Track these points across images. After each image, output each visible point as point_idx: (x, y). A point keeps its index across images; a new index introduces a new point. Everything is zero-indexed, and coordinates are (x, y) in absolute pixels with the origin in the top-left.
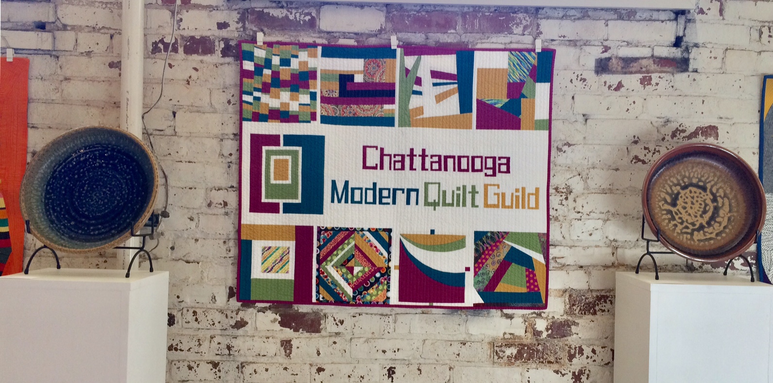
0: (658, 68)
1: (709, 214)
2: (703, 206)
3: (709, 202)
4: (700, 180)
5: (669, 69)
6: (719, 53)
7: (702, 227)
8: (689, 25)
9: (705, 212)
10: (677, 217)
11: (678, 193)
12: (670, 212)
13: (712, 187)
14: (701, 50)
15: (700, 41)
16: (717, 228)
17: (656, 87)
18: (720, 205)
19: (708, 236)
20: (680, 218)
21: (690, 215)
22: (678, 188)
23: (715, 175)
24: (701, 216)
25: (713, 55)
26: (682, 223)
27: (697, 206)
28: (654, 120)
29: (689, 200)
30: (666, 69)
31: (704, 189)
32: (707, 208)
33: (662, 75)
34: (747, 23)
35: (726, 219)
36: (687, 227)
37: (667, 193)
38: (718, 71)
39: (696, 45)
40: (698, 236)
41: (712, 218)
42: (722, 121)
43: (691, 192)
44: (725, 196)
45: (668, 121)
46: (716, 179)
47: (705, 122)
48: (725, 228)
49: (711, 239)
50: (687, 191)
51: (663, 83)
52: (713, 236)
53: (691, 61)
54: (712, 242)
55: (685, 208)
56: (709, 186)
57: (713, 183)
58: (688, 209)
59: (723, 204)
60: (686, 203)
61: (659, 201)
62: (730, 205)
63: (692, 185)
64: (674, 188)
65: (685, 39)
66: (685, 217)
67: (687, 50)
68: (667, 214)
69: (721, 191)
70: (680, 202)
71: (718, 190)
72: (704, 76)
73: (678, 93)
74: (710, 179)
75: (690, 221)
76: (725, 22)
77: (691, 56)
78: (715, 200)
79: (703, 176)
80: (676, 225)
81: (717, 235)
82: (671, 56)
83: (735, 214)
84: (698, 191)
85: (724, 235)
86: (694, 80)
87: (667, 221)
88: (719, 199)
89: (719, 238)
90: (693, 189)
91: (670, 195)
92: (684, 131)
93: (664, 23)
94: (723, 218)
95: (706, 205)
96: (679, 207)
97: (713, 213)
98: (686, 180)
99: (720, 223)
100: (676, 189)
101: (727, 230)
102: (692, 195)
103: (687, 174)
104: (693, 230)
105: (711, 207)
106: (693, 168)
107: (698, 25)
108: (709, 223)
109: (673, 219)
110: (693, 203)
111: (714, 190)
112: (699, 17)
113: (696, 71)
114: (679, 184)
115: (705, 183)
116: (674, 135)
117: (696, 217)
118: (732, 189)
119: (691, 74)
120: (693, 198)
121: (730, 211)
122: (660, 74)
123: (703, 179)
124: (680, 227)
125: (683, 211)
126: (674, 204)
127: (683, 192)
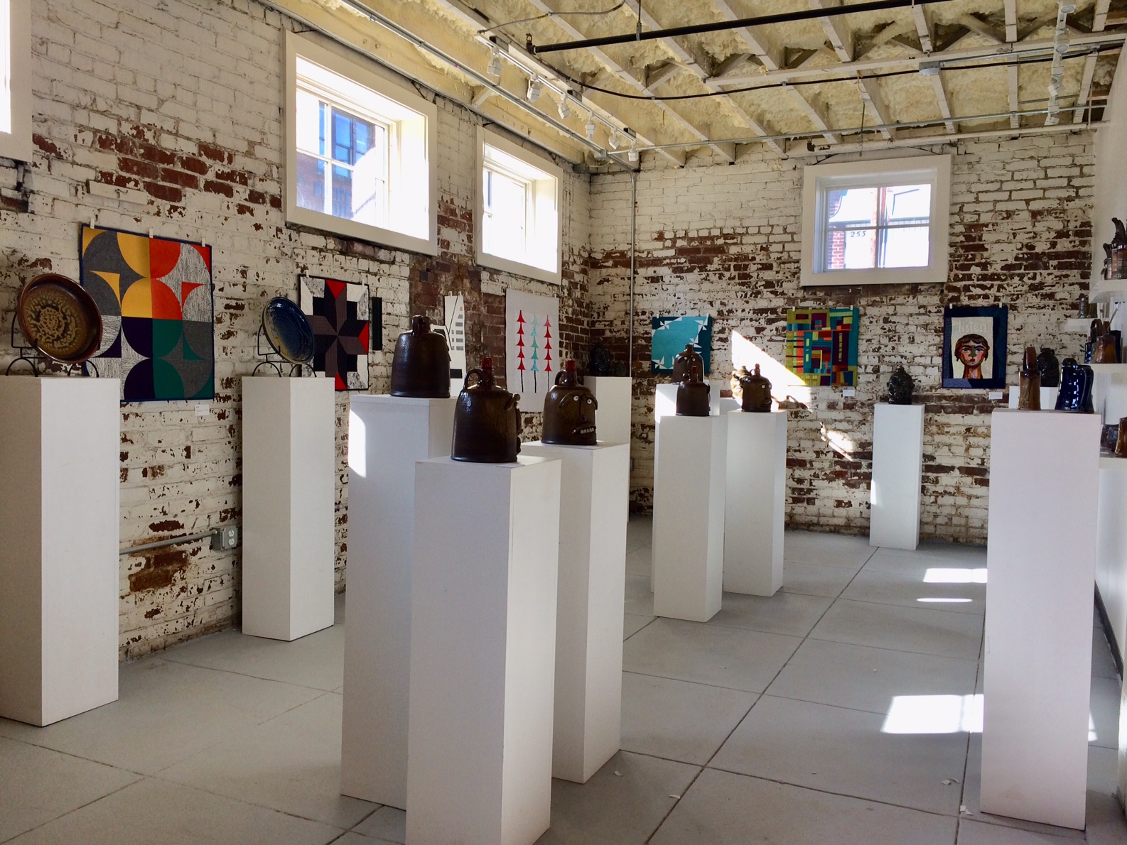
0: (5, 206)
1: (62, 328)
2: (58, 322)
3: (61, 319)
4: (53, 302)
5: (14, 209)
6: (49, 201)
7: (58, 338)
8: (27, 174)
9: (59, 327)
10: (41, 330)
11: (40, 311)
12: (35, 326)
13: (62, 307)
14: (36, 196)
15: (35, 189)
16: (69, 339)
17: (5, 222)
18: (69, 322)
19: (64, 345)
20: (43, 331)
21: (49, 328)
22: (39, 307)
23: (63, 299)
24: (57, 330)
25: (45, 201)
26: (45, 335)
27: (53, 322)
28: (5, 249)
29: (48, 317)
30: (11, 208)
31: (57, 309)
32: (61, 324)
33: (9, 212)
34: (67, 180)
35: (74, 333)
36: (48, 338)
37: (32, 311)
38: (49, 215)
39: (32, 192)
40: (57, 345)
41: (65, 331)
42: (54, 255)
43: (48, 311)
44: (72, 315)
45: (14, 251)
46: (64, 302)
47: (43, 255)
48: (74, 338)
49: (66, 347)
50: (46, 310)
51: (9, 219)
52: (67, 344)
53: (30, 204)
54: (67, 349)
55: (45, 323)
56: (60, 307)
57: (62, 305)
58: (48, 323)
59: (71, 320)
60: (46, 319)
61: (28, 317)
62: (76, 322)
63: (48, 305)
64: (36, 307)
65: (24, 185)
66: (47, 330)
67: (25, 194)
68: (34, 327)
69: (68, 311)
70: (42, 318)
71: (66, 310)
72: (39, 218)
73: (20, 229)
74: (61, 301)
75: (50, 333)
76: (52, 177)
77: (30, 200)
78: (65, 318)
79: (55, 299)
80: (41, 336)
81: (70, 344)
82: (15, 197)
83: (80, 329)
84: (53, 310)
85: (74, 344)
86: (33, 220)
87: (35, 333)
88: (68, 317)
89: (71, 346)
90: (50, 309)
91: (34, 312)
92: (27, 261)
93: (8, 169)
94: (72, 331)
95: (60, 321)
96: (41, 322)
97: (65, 328)
98: (44, 301)
99: (70, 335)
100: (38, 308)
101: (76, 341)
102: (50, 313)
103: (44, 297)
104: (53, 340)
105: (63, 322)
106: (48, 292)
107: (33, 175)
108: (63, 335)
109: (38, 331)
110: (50, 320)
111: (64, 310)
112: (33, 169)
113: (33, 213)
114: (39, 304)
115: (57, 304)
116: (20, 263)
117: (54, 330)
118: (75, 310)
119: (30, 215)
120: (50, 315)
121: (76, 326)
122: (8, 212)
123: (55, 301)
124: (44, 338)
125: (45, 326)
126: (38, 321)
127: (43, 311)
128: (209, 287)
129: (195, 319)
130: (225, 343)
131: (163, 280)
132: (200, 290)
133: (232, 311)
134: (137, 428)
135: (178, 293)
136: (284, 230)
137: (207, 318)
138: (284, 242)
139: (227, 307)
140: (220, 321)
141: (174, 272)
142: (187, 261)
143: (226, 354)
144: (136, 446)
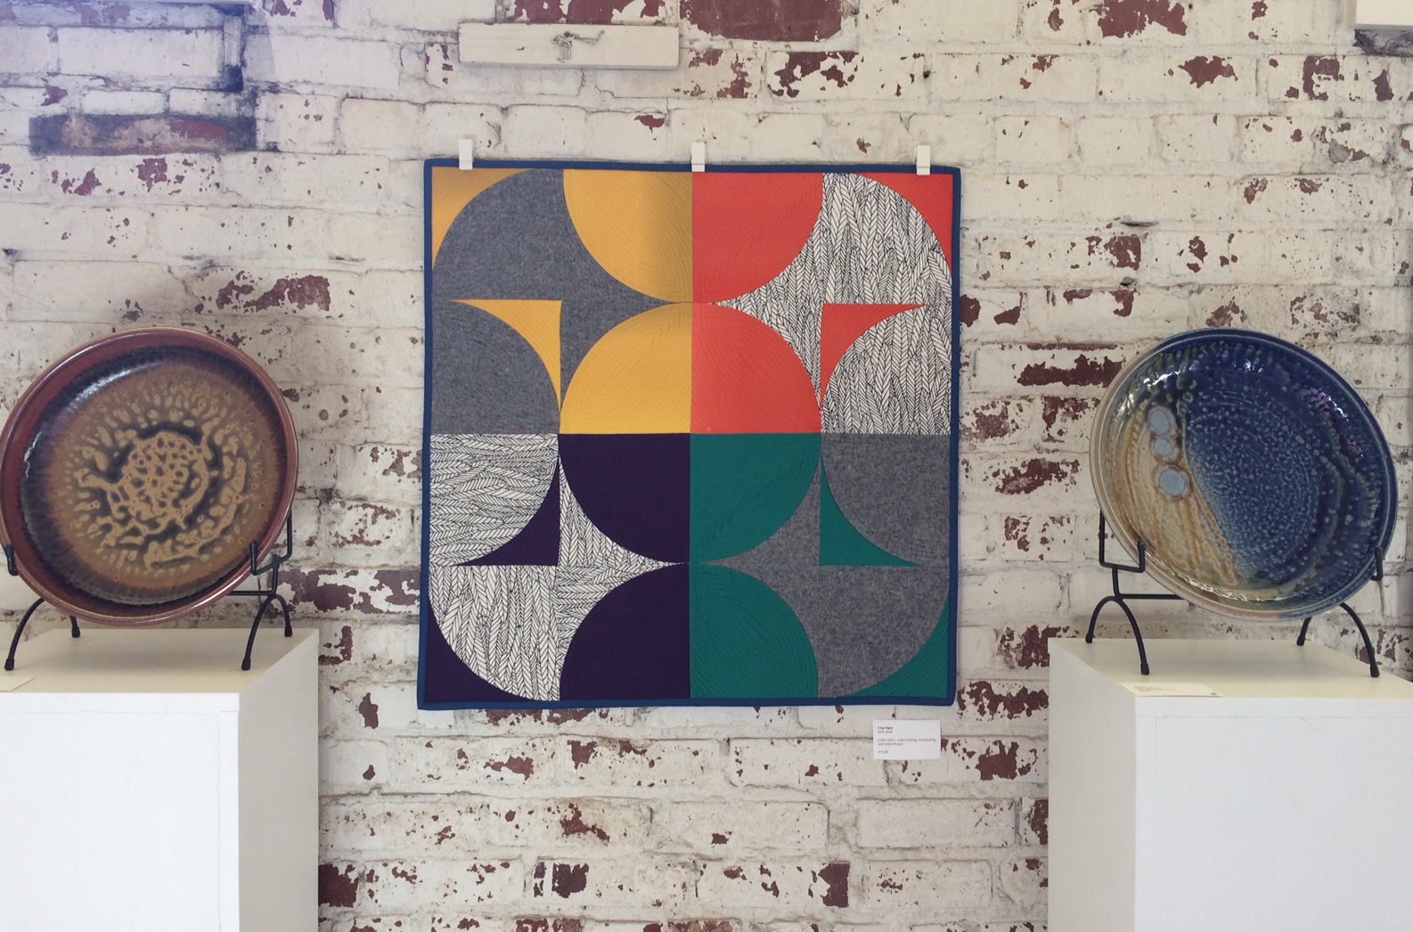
0: (184, 142)
1: (197, 498)
2: (184, 479)
3: (201, 468)
4: (188, 416)
5: (210, 145)
6: (327, 106)
7: (172, 530)
8: (254, 40)
9: (187, 492)
10: (114, 507)
11: (130, 447)
12: (99, 494)
13: (215, 429)
14: (284, 99)
15: (282, 75)
16: (207, 529)
17: (178, 186)
18: (226, 476)
19: (182, 552)
20: (123, 509)
21: (148, 500)
22: (132, 434)
23: (220, 406)
24: (176, 503)
25: (312, 111)
26: (124, 522)
27: (170, 477)
28: (176, 263)
29: (151, 466)
30: (201, 143)
31: (194, 435)
32: (193, 485)
33: (191, 157)
34: (393, 36)
35: (233, 508)
36: (135, 532)
37: (101, 447)
38: (325, 149)
39: (274, 89)
40: (157, 552)
41: (202, 508)
42: (339, 266)
43: (160, 443)
44: (241, 453)
45: (212, 265)
46: (224, 413)
47: (300, 267)
48: (225, 531)
49: (184, 560)
50: (153, 441)
51: (192, 176)
52: (193, 552)
53: (260, 124)
54: (185, 567)
55: (138, 483)
56: (206, 429)
57: (216, 421)
58: (147, 486)
59: (234, 470)
60: (144, 471)
61: (77, 468)
62: (248, 476)
63: (166, 426)
64: (119, 435)
65: (246, 74)
66: (135, 505)
67: (253, 100)
68: (89, 500)
69: (233, 441)
70: (130, 469)
71: (226, 438)
72: (290, 161)
73: (232, 199)
74: (212, 412)
75: (146, 515)
76: (339, 33)
77: (261, 112)
78: (215, 463)
79: (194, 406)
80: (107, 528)
81: (203, 550)
82: (214, 112)
83: (255, 498)
84: (184, 440)
85: (218, 550)
86: (269, 169)
87: (86, 517)
88: (226, 461)
89: (205, 557)
90: (164, 436)
91: (108, 452)
92: (247, 289)
93: (192, 35)
94: (226, 507)
95: (193, 476)
96: (125, 482)
97: (207, 496)
98: (153, 414)
99: (216, 520)
100: (122, 439)
101: (228, 538)
102: (161, 451)
103: (157, 401)
104: (149, 539)
105: (205, 475)
106: (170, 384)
107: (276, 40)
108: (191, 521)
109: (105, 510)
110: (160, 472)
111: (218, 440)
112: (276, 21)
113: (273, 148)
114: (134, 426)
115: (200, 421)
116: (224, 299)
117: (162, 505)
118: (256, 436)
119: (261, 156)
120: (163, 458)
121: (246, 490)
122: (187, 156)
123: (195, 412)
124: (118, 530)
125: (132, 491)
126: (113, 475)
127: (140, 445)
128: (945, 312)
129: (877, 426)
130: (1016, 505)
131: (746, 304)
132: (901, 330)
133: (1057, 389)
134: (626, 789)
135: (807, 349)
136: (1352, 63)
137: (932, 420)
138: (1350, 110)
139: (1034, 375)
140: (993, 427)
141: (795, 276)
142: (849, 231)
143: (1023, 545)
144: (616, 848)
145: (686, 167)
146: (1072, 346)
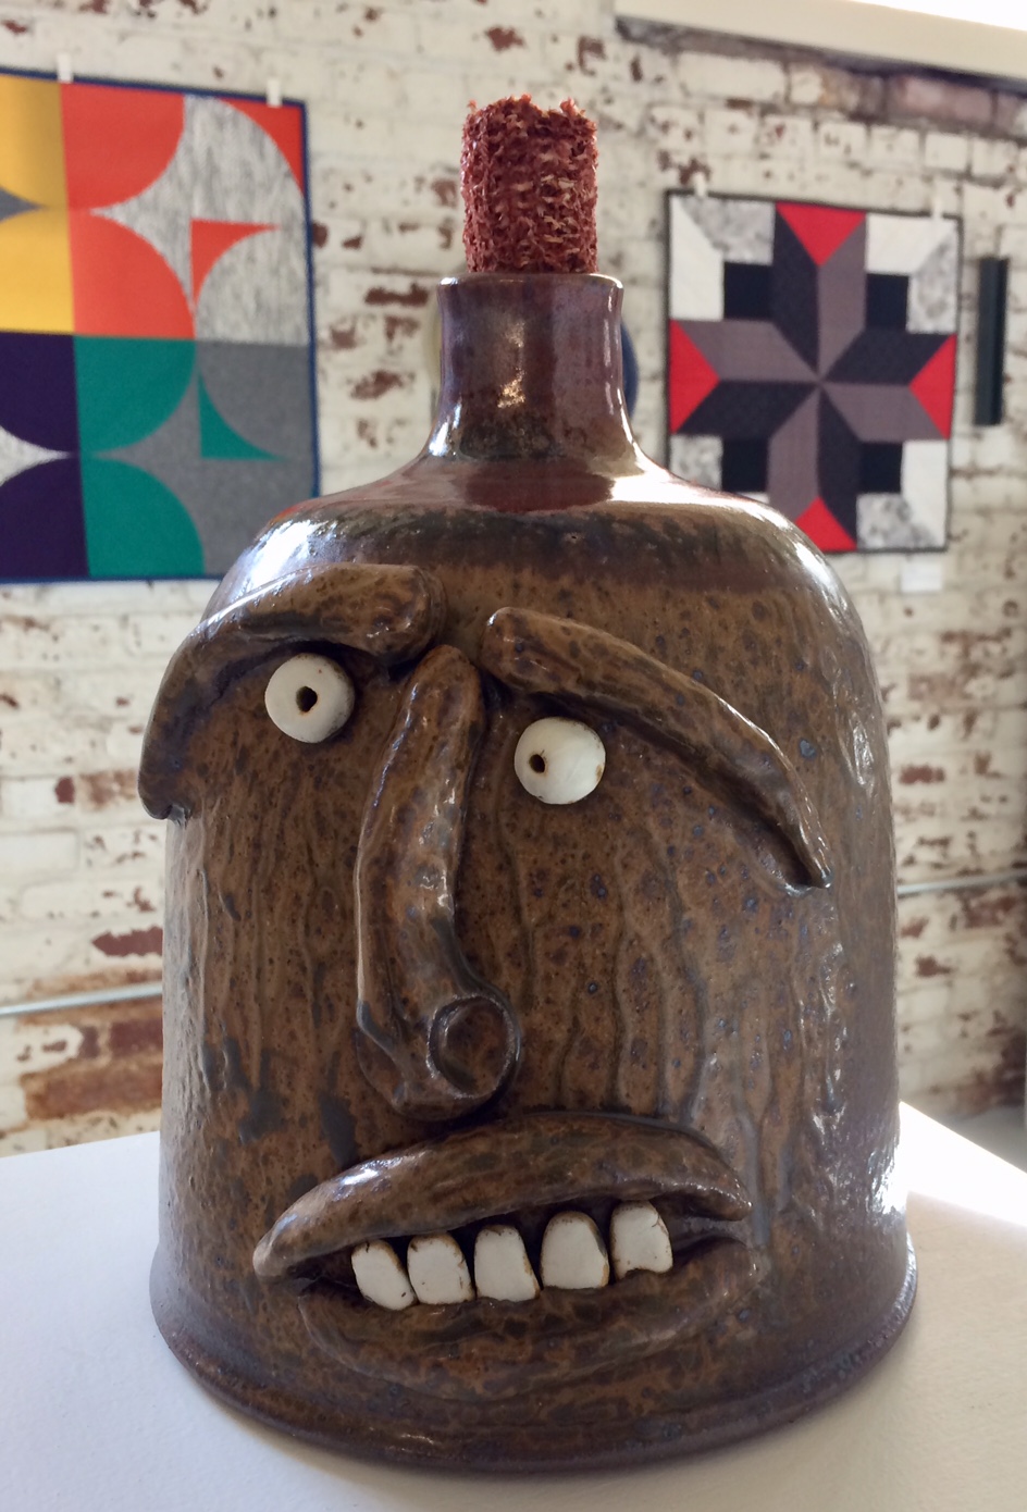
128: (299, 234)
129: (245, 333)
130: (366, 408)
131: (119, 214)
132: (263, 248)
133: (395, 309)
134: (31, 662)
135: (178, 257)
136: (613, 46)
137: (290, 332)
138: (614, 86)
139: (377, 297)
140: (344, 340)
141: (162, 191)
142: (210, 153)
143: (373, 443)
144: (27, 714)
145: (52, 76)
146: (407, 273)
